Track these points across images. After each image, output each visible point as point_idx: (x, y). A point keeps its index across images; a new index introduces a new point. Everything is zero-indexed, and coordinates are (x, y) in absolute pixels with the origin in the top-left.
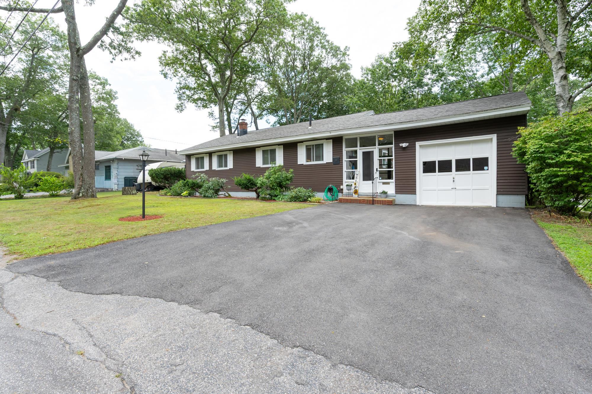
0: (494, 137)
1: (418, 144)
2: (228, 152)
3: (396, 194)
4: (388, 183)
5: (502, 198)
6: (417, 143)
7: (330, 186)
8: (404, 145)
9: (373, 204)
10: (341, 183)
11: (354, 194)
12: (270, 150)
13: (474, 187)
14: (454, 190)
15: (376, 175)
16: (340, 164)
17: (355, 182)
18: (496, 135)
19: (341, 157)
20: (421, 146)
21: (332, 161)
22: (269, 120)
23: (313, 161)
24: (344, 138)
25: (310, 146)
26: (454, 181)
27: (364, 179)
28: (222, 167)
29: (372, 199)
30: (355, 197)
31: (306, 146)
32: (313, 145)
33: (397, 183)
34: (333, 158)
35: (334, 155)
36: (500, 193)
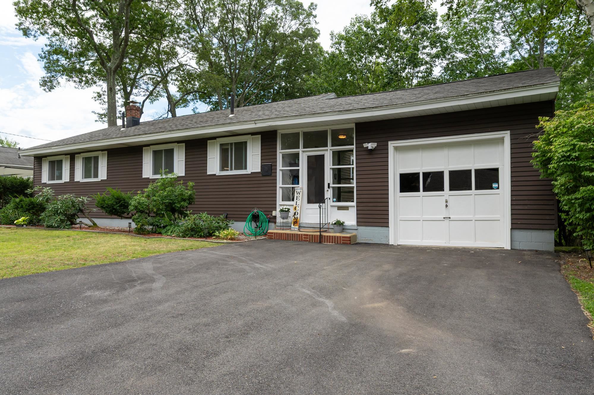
0: (506, 135)
1: (391, 145)
2: (100, 152)
3: (358, 225)
4: (346, 208)
5: (521, 234)
6: (390, 143)
7: (255, 211)
8: (370, 146)
9: (320, 242)
10: (273, 206)
11: (292, 226)
12: (165, 150)
13: (478, 217)
14: (447, 221)
15: (328, 194)
16: (273, 174)
17: (295, 206)
18: (509, 132)
19: (273, 164)
20: (396, 148)
21: (259, 170)
22: (197, 108)
23: (231, 169)
24: (280, 132)
25: (227, 144)
26: (447, 206)
27: (310, 201)
28: (90, 177)
29: (318, 234)
30: (295, 230)
31: (221, 145)
32: (231, 144)
33: (359, 208)
34: (262, 167)
35: (264, 161)
36: (515, 226)
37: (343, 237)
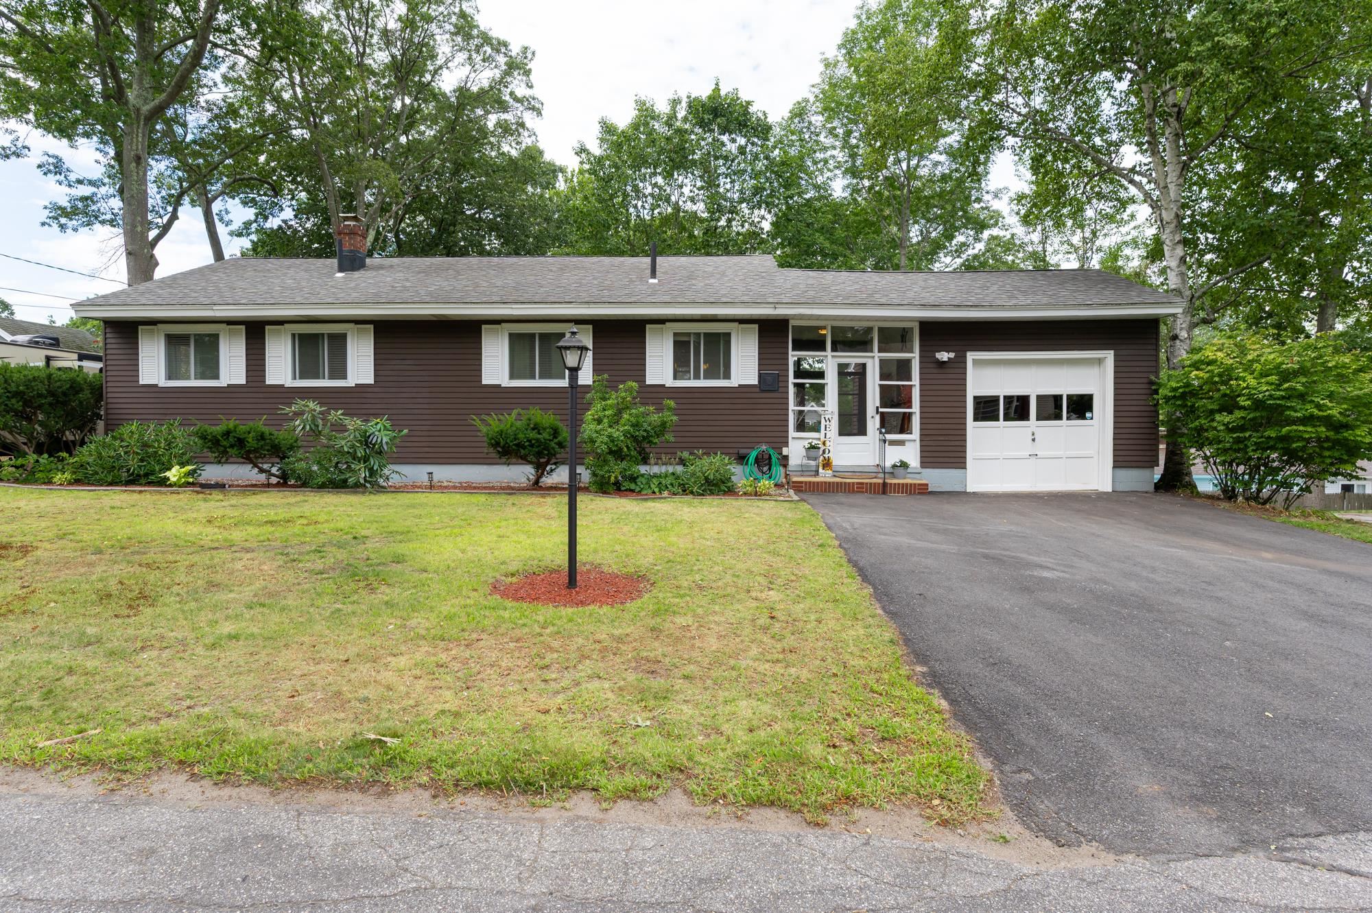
0: (1109, 356)
1: (971, 356)
2: (352, 325)
3: (922, 467)
4: (901, 443)
5: (1125, 474)
6: (969, 354)
7: (764, 447)
8: (944, 356)
9: (884, 493)
10: (783, 440)
11: (821, 470)
13: (1070, 453)
14: (1033, 458)
15: (873, 423)
16: (781, 389)
17: (822, 438)
18: (1112, 352)
19: (782, 373)
20: (975, 362)
21: (756, 382)
23: (697, 377)
24: (792, 323)
25: (689, 334)
26: (1034, 440)
27: (843, 432)
29: (880, 481)
30: (825, 476)
31: (675, 334)
32: (698, 335)
33: (924, 443)
34: (760, 376)
35: (762, 367)
36: (1118, 463)
37: (919, 485)
